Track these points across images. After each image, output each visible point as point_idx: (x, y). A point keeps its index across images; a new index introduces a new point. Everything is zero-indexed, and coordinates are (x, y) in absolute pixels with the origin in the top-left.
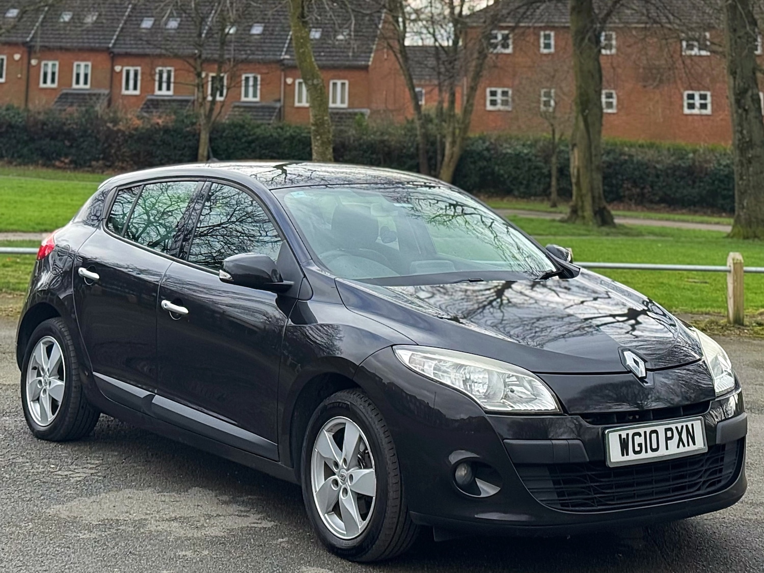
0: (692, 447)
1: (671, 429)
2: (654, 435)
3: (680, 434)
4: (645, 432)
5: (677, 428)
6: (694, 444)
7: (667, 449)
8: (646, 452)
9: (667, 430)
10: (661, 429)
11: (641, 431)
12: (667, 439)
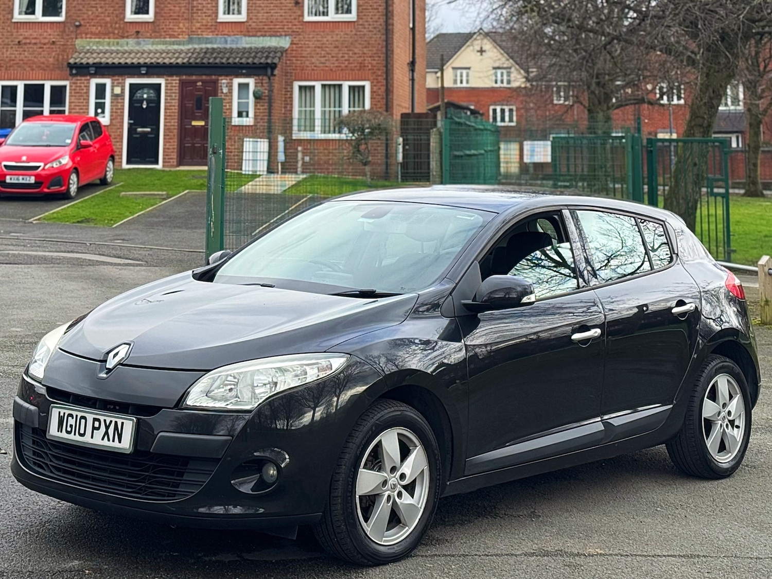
0: (116, 444)
1: (99, 420)
2: (83, 421)
3: (107, 427)
4: (77, 416)
5: (105, 421)
6: (120, 442)
7: (92, 437)
8: (75, 434)
9: (95, 420)
10: (90, 418)
11: (74, 413)
12: (94, 428)
